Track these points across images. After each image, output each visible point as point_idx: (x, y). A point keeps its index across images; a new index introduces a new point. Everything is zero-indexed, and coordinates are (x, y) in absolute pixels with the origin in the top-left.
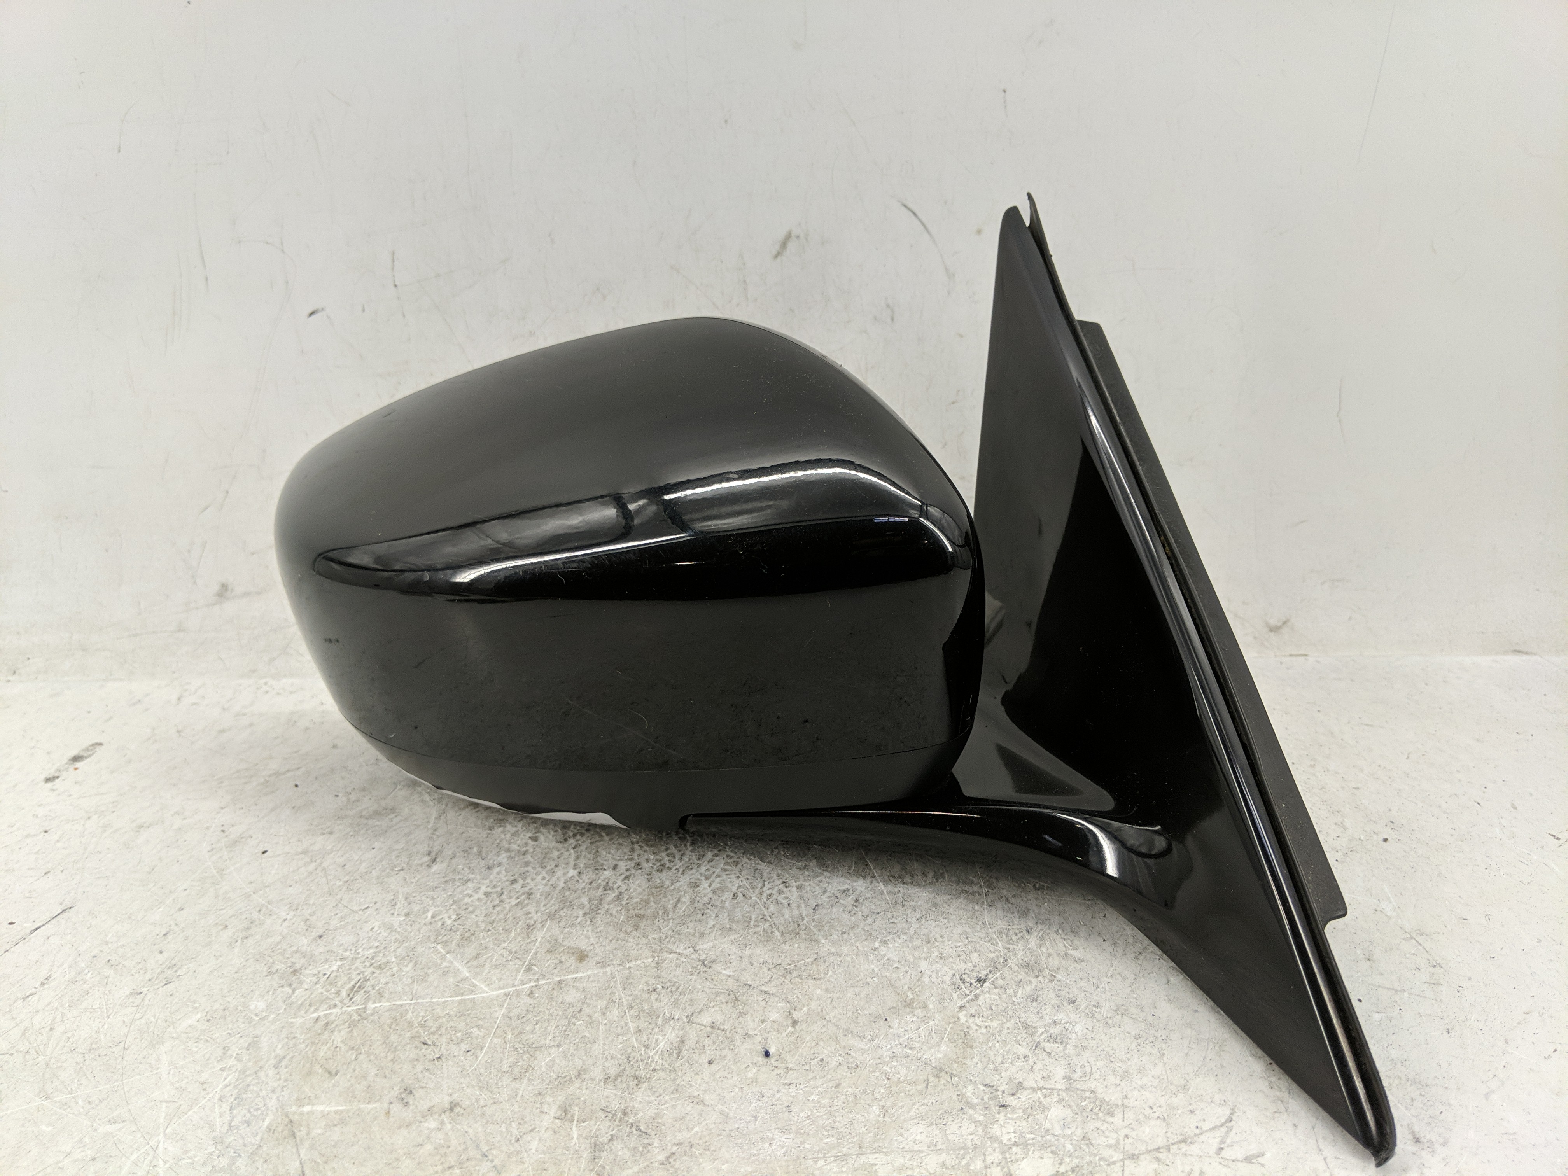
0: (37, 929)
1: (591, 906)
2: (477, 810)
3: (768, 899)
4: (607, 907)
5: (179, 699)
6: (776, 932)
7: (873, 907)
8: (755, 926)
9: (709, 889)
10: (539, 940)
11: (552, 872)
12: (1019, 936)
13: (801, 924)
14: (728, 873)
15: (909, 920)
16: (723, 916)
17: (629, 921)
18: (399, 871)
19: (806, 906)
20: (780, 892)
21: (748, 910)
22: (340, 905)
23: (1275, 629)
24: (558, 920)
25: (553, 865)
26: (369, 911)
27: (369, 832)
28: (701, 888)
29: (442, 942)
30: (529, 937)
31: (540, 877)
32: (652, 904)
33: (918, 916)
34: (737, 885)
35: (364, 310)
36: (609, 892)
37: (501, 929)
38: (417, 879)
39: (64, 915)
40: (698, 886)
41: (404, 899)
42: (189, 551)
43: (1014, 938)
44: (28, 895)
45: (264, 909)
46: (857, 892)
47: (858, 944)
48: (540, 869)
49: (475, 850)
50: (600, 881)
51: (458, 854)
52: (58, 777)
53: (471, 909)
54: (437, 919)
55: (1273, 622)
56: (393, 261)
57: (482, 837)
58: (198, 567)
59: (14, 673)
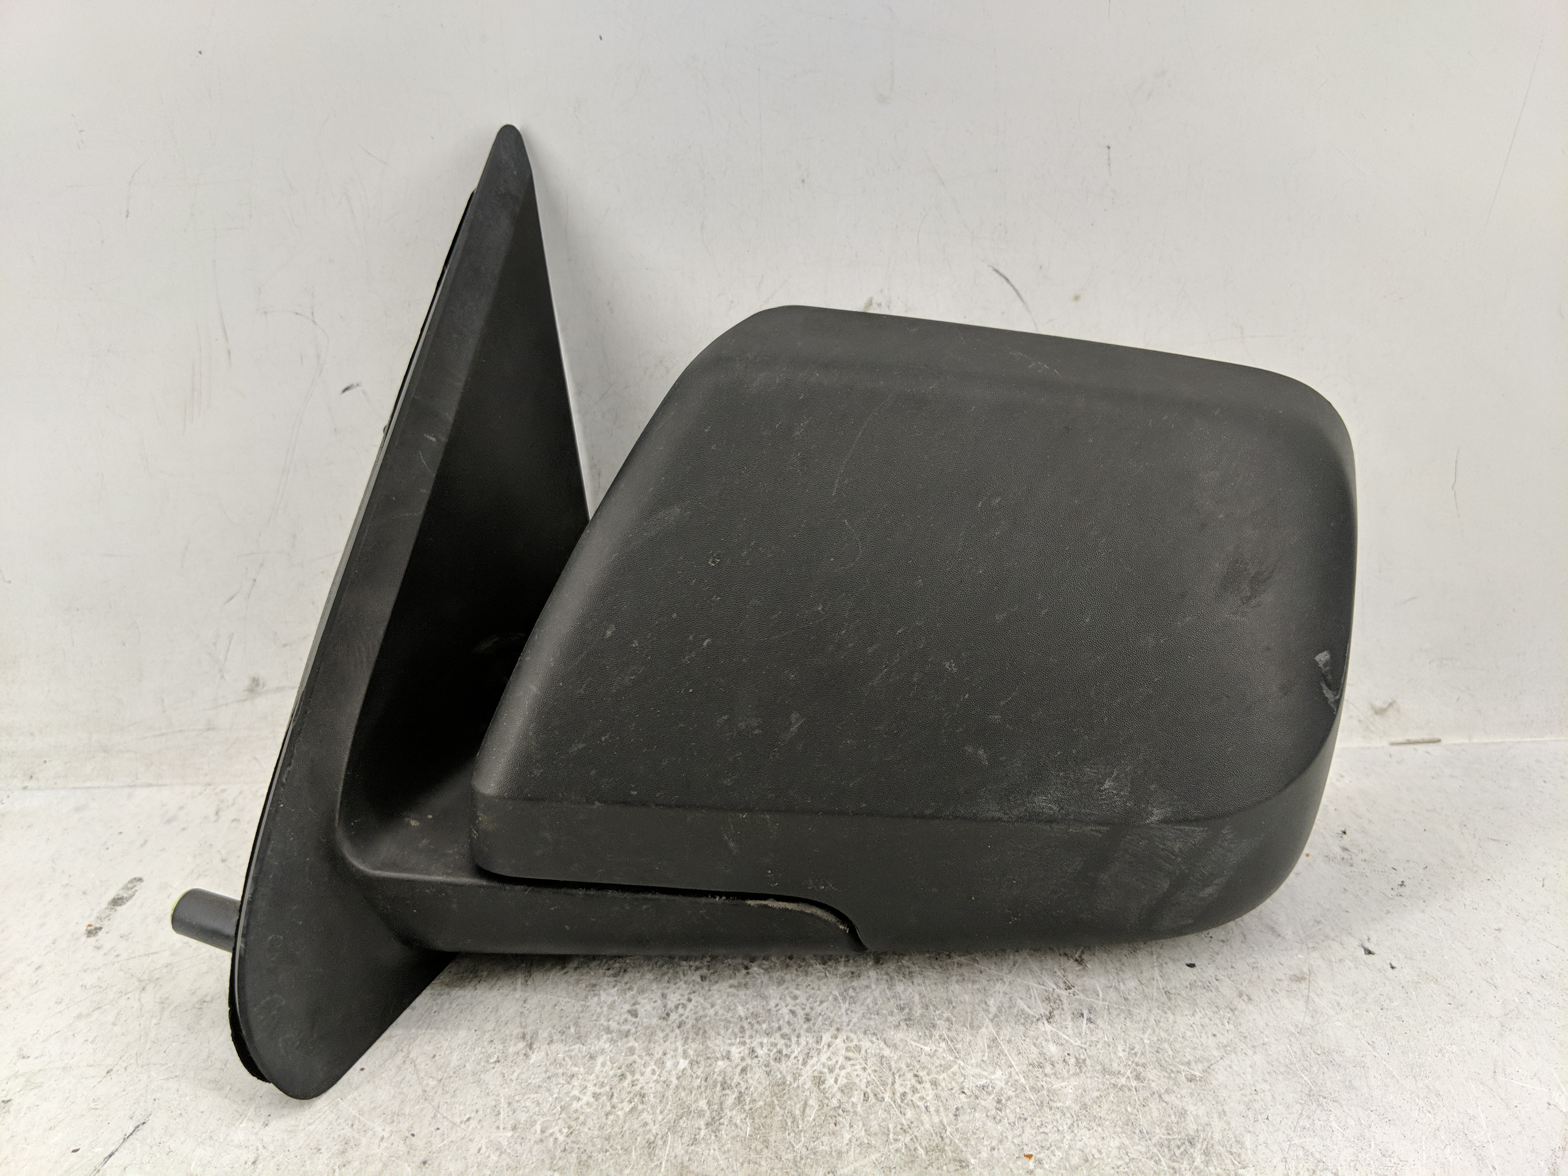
0: (110, 1156)
1: (711, 1113)
2: (564, 971)
3: (902, 1101)
4: (729, 1114)
5: (217, 813)
6: (919, 1148)
7: (1018, 1110)
8: (896, 1140)
9: (836, 1087)
10: (663, 1164)
11: (661, 1063)
12: (1182, 1149)
13: (945, 1136)
14: (852, 1062)
15: (1061, 1128)
16: (858, 1126)
17: (756, 1134)
18: (495, 1062)
19: (946, 1109)
20: (914, 1090)
21: (883, 1116)
22: (439, 1115)
23: (1381, 712)
24: (680, 1134)
25: (661, 1053)
26: (473, 1124)
27: (454, 1006)
28: (826, 1085)
29: (559, 1169)
30: (652, 1160)
31: (649, 1070)
32: (778, 1108)
33: (1069, 1122)
34: (865, 1080)
36: (727, 1092)
37: (619, 1148)
38: (516, 1074)
39: (138, 1134)
40: (824, 1082)
41: (506, 1106)
42: (215, 644)
43: (1178, 1152)
44: (92, 1105)
45: (357, 1122)
46: (997, 1090)
47: (1011, 1165)
48: (648, 1058)
49: (572, 1030)
50: (715, 1076)
51: (555, 1038)
52: (100, 928)
53: (582, 1118)
54: (547, 1134)
55: (1378, 702)
57: (577, 1010)
58: (225, 661)
59: (31, 777)
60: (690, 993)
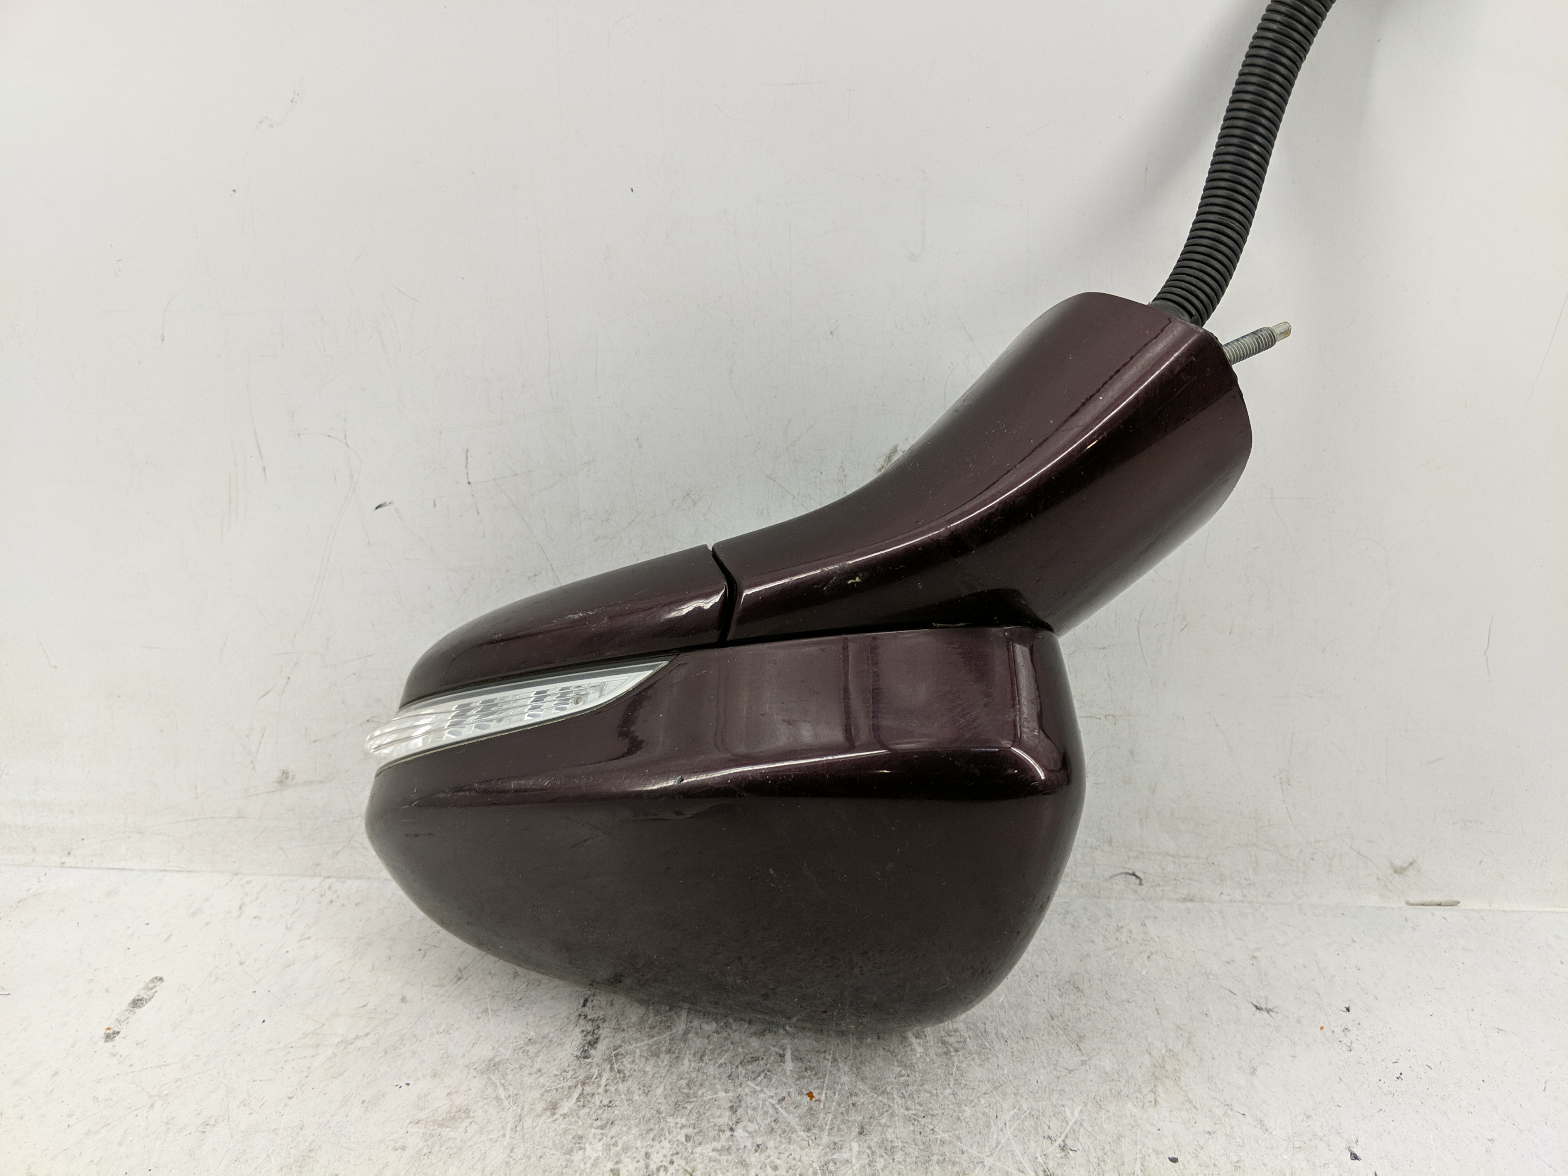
5: (240, 908)
23: (1399, 871)
35: (435, 506)
42: (248, 736)
52: (118, 1033)
55: (1398, 863)
56: (467, 458)
57: (561, 1165)
58: (257, 753)
59: (69, 853)
60: (673, 1155)
